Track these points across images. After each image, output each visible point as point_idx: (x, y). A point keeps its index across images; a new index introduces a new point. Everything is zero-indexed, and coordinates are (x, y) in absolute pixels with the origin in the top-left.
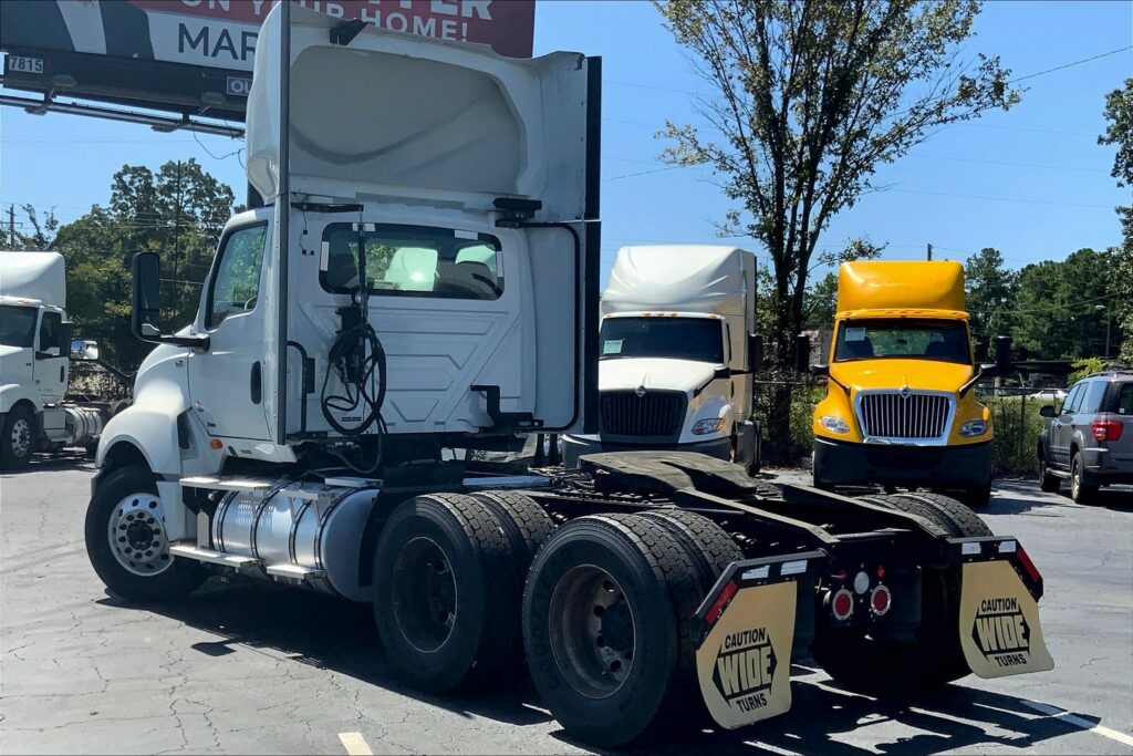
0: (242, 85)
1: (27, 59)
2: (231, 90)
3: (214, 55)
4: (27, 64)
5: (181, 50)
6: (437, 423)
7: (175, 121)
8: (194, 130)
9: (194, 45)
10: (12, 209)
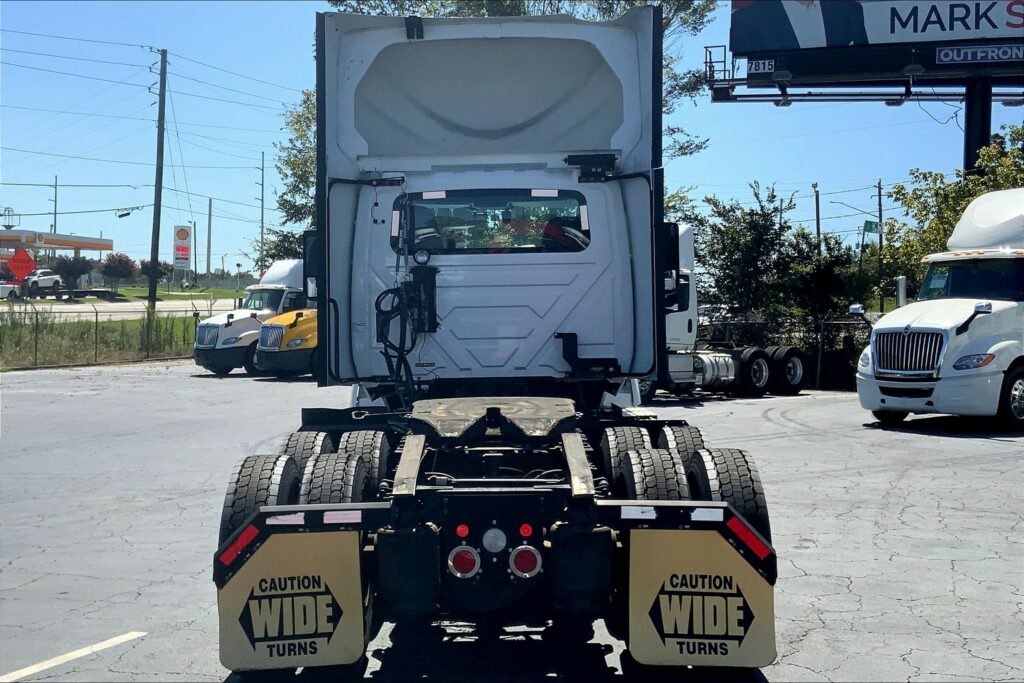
0: (950, 53)
1: (761, 62)
2: (940, 60)
3: (924, 30)
4: (761, 66)
5: (893, 31)
6: (517, 368)
7: (901, 95)
8: (918, 100)
9: (904, 25)
10: (879, 183)
